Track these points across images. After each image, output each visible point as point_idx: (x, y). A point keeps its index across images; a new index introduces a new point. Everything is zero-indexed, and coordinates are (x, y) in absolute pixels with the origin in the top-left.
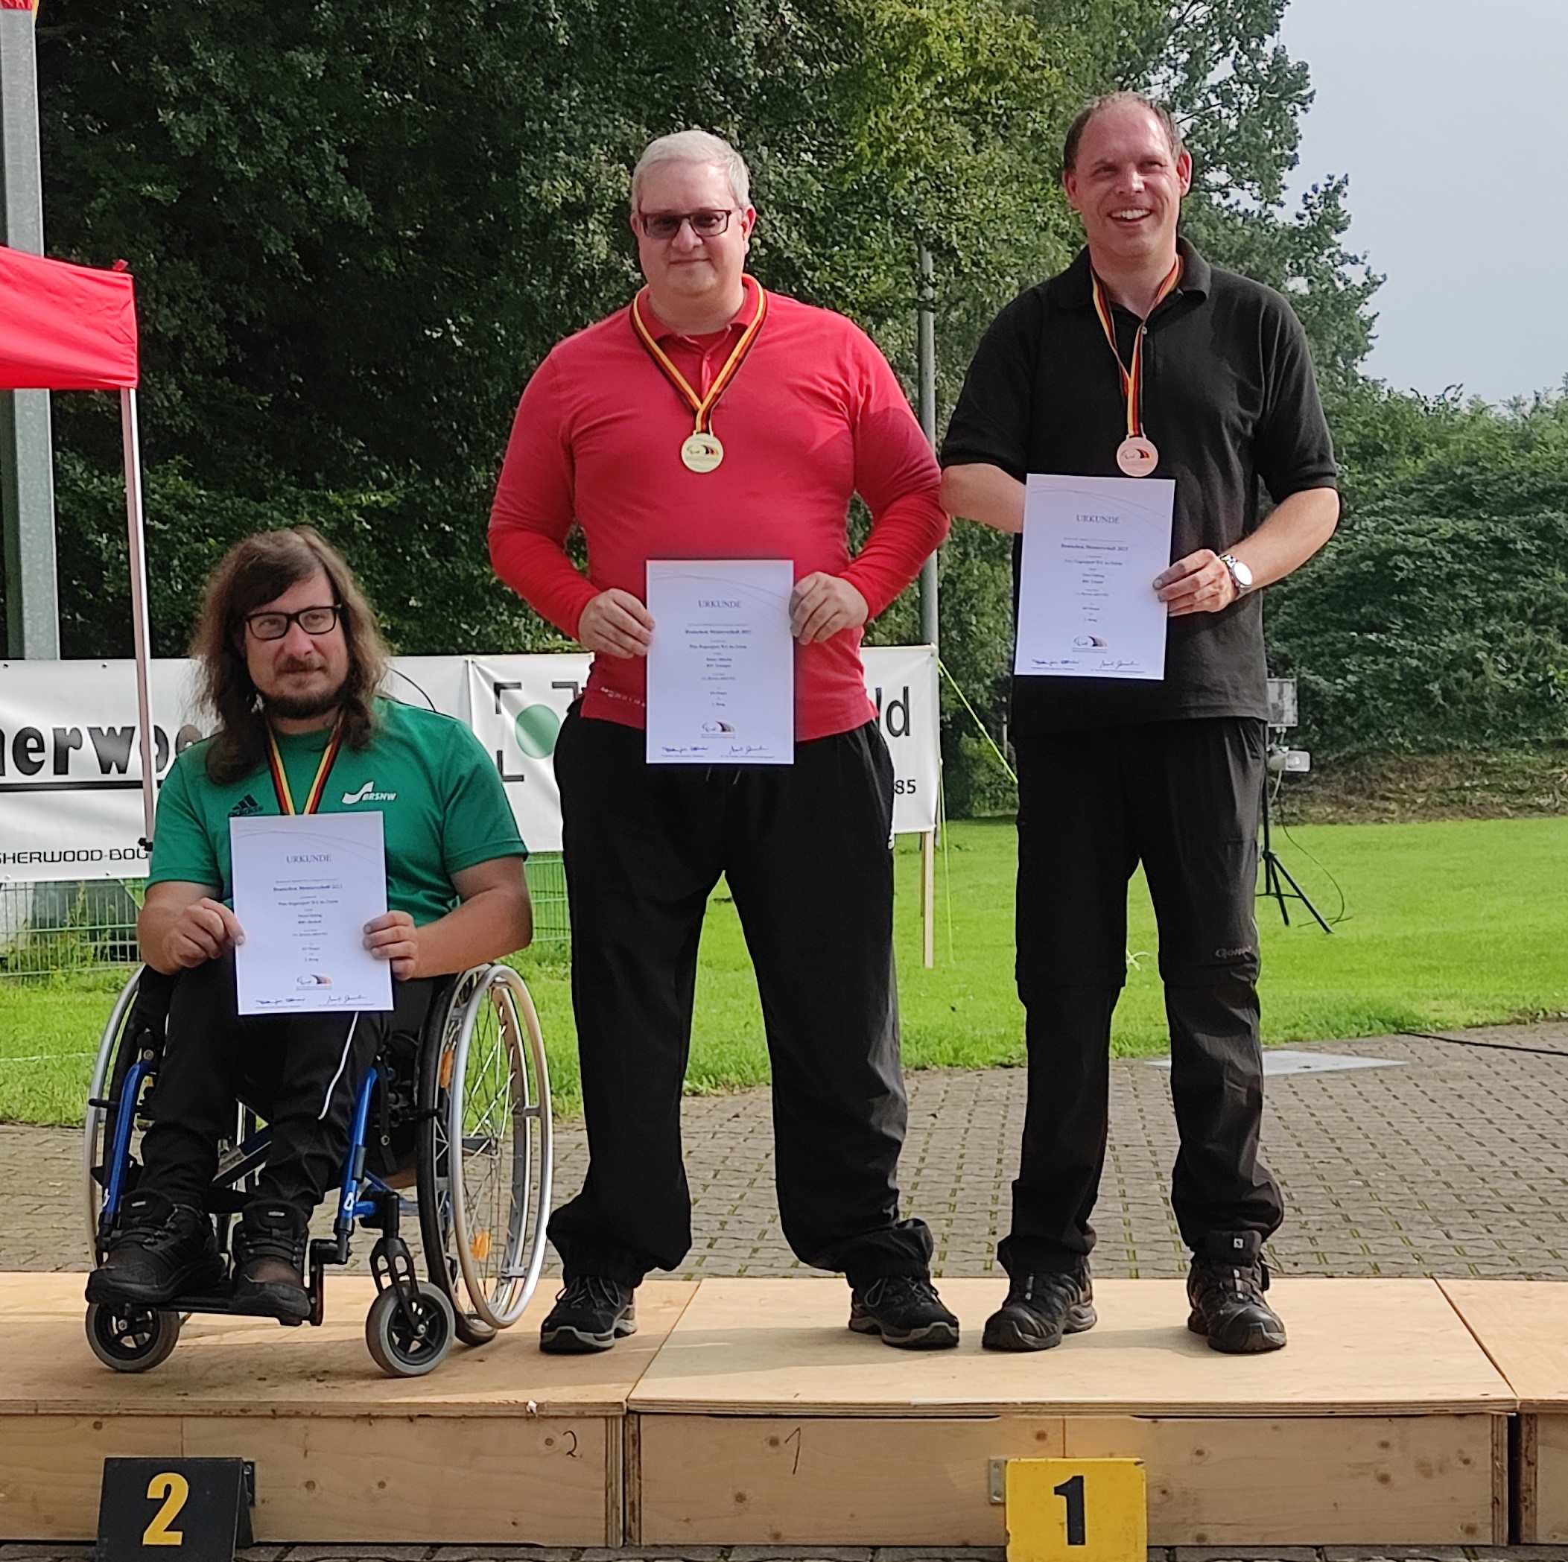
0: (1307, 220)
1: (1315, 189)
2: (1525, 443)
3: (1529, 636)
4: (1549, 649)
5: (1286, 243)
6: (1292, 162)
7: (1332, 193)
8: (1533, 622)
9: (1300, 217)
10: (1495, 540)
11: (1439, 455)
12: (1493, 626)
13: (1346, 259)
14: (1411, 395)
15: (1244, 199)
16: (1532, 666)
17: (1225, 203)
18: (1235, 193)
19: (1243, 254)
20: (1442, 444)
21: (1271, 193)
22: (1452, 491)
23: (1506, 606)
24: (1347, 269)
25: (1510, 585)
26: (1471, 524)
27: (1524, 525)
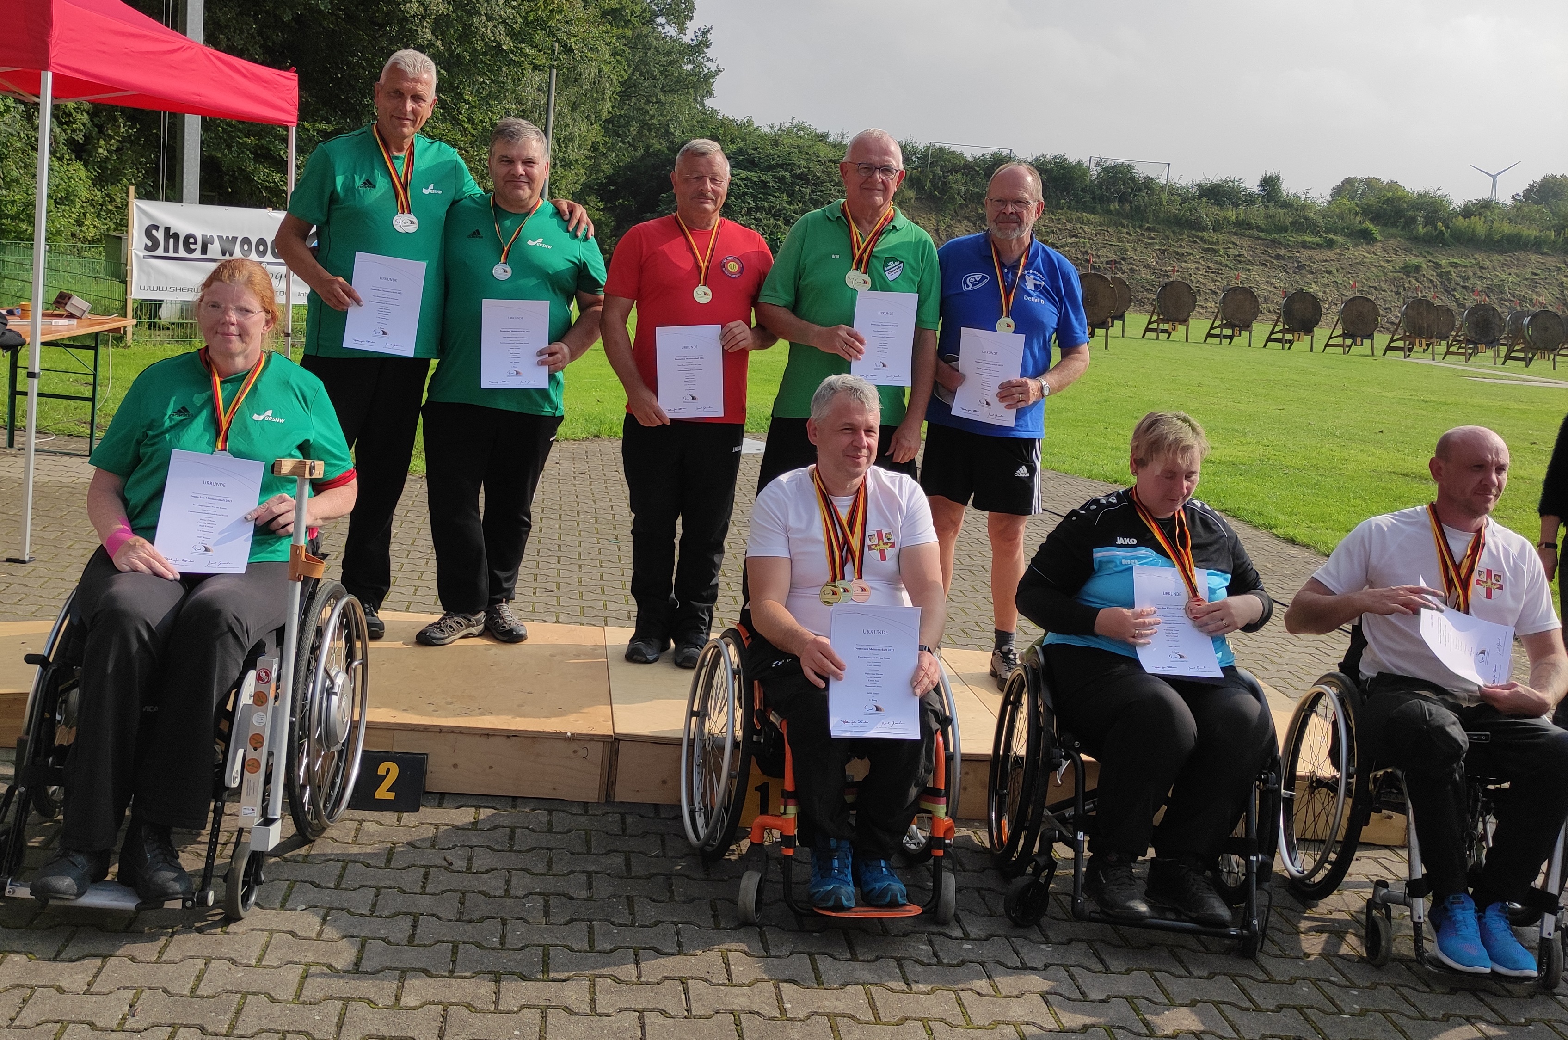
0: (695, 42)
1: (699, 30)
2: (776, 144)
3: (772, 221)
4: (779, 227)
5: (686, 50)
6: (691, 18)
7: (705, 33)
8: (774, 216)
9: (692, 40)
10: (762, 181)
11: (742, 144)
12: (758, 215)
13: (709, 59)
14: (731, 118)
15: (671, 30)
16: (772, 233)
17: (663, 31)
18: (667, 28)
19: (669, 53)
20: (744, 140)
21: (682, 29)
22: (746, 159)
23: (764, 208)
24: (709, 64)
25: (766, 199)
26: (753, 174)
27: (774, 176)
